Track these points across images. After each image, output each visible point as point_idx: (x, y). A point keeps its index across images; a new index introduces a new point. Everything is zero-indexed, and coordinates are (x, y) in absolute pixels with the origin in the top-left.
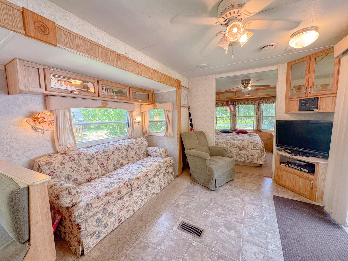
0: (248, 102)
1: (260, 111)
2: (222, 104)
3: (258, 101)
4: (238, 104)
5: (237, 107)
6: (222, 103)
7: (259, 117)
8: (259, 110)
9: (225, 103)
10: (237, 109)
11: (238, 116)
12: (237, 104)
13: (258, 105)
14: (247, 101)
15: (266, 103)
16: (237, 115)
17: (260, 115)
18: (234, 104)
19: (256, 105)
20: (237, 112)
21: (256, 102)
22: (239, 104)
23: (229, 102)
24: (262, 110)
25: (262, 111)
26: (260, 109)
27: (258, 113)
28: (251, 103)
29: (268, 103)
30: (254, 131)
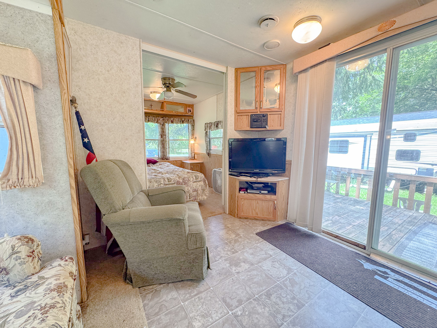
7: (165, 140)
8: (164, 131)
13: (162, 124)
15: (172, 122)
17: (166, 138)
19: (160, 124)
26: (165, 129)
27: (163, 134)
28: (154, 121)
29: (174, 122)
30: (160, 159)
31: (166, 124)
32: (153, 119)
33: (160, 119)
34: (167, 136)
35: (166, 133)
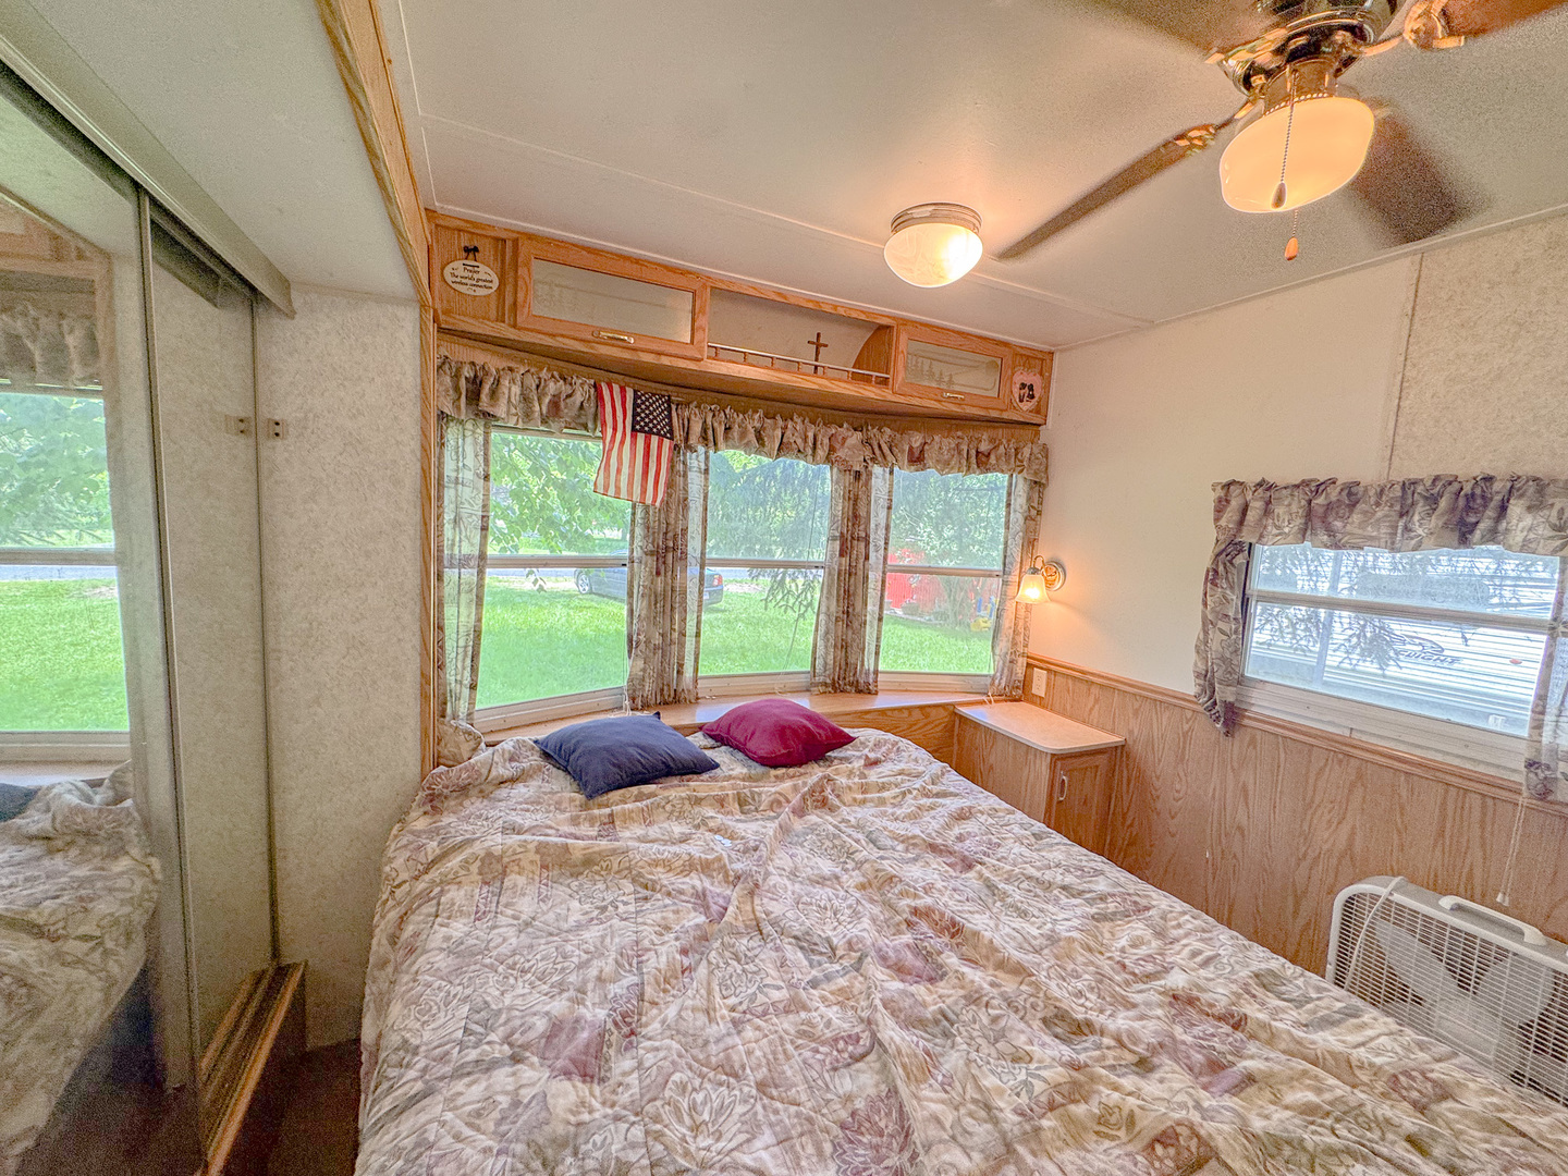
0: (788, 433)
1: (869, 520)
2: (553, 402)
3: (854, 439)
4: (707, 438)
5: (695, 460)
6: (552, 388)
7: (859, 573)
8: (863, 514)
9: (578, 398)
10: (695, 481)
11: (703, 554)
12: (697, 428)
14: (780, 423)
15: (917, 459)
16: (693, 546)
17: (869, 557)
18: (670, 424)
19: (844, 468)
20: (694, 516)
21: (843, 444)
22: (718, 438)
23: (630, 394)
24: (883, 514)
25: (883, 524)
27: (852, 537)
28: (813, 449)
29: (926, 461)
30: (822, 689)
31: (877, 470)
32: (810, 436)
33: (844, 439)
35: (874, 526)
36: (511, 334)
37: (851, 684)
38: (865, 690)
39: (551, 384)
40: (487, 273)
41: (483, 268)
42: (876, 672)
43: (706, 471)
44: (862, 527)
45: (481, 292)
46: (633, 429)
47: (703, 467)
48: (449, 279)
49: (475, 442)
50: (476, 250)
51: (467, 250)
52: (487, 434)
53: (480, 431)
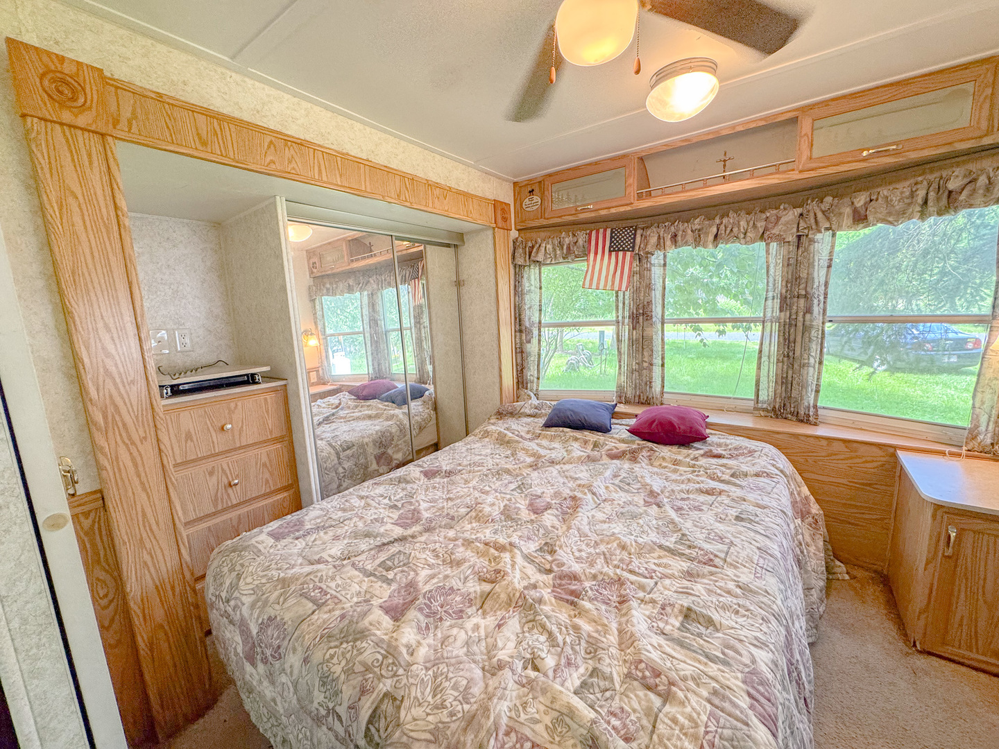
0: (722, 227)
1: (809, 279)
2: (568, 248)
3: (791, 215)
4: (660, 245)
5: (657, 258)
6: (567, 241)
7: (800, 324)
8: (804, 275)
9: (581, 242)
10: (656, 272)
11: (663, 316)
12: (654, 240)
13: (791, 238)
14: (717, 221)
15: (860, 218)
16: (657, 310)
17: (809, 310)
18: (634, 243)
19: (781, 240)
20: (657, 293)
21: (777, 223)
22: (668, 243)
23: (609, 232)
24: (823, 272)
25: (823, 280)
26: (811, 265)
28: (745, 234)
29: (871, 218)
30: (762, 414)
31: (819, 236)
32: (743, 223)
33: (778, 218)
34: (816, 302)
35: (816, 284)
36: (545, 222)
37: (792, 414)
38: (805, 420)
39: (567, 239)
40: (537, 199)
41: (535, 197)
42: (815, 407)
43: (665, 265)
44: (802, 286)
45: (535, 208)
46: (610, 251)
47: (662, 262)
48: (524, 207)
49: (535, 274)
50: (533, 190)
51: (530, 192)
52: (540, 269)
53: (537, 268)
